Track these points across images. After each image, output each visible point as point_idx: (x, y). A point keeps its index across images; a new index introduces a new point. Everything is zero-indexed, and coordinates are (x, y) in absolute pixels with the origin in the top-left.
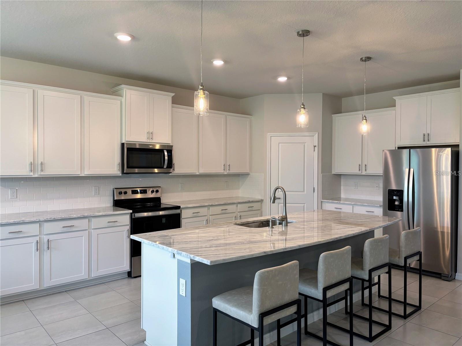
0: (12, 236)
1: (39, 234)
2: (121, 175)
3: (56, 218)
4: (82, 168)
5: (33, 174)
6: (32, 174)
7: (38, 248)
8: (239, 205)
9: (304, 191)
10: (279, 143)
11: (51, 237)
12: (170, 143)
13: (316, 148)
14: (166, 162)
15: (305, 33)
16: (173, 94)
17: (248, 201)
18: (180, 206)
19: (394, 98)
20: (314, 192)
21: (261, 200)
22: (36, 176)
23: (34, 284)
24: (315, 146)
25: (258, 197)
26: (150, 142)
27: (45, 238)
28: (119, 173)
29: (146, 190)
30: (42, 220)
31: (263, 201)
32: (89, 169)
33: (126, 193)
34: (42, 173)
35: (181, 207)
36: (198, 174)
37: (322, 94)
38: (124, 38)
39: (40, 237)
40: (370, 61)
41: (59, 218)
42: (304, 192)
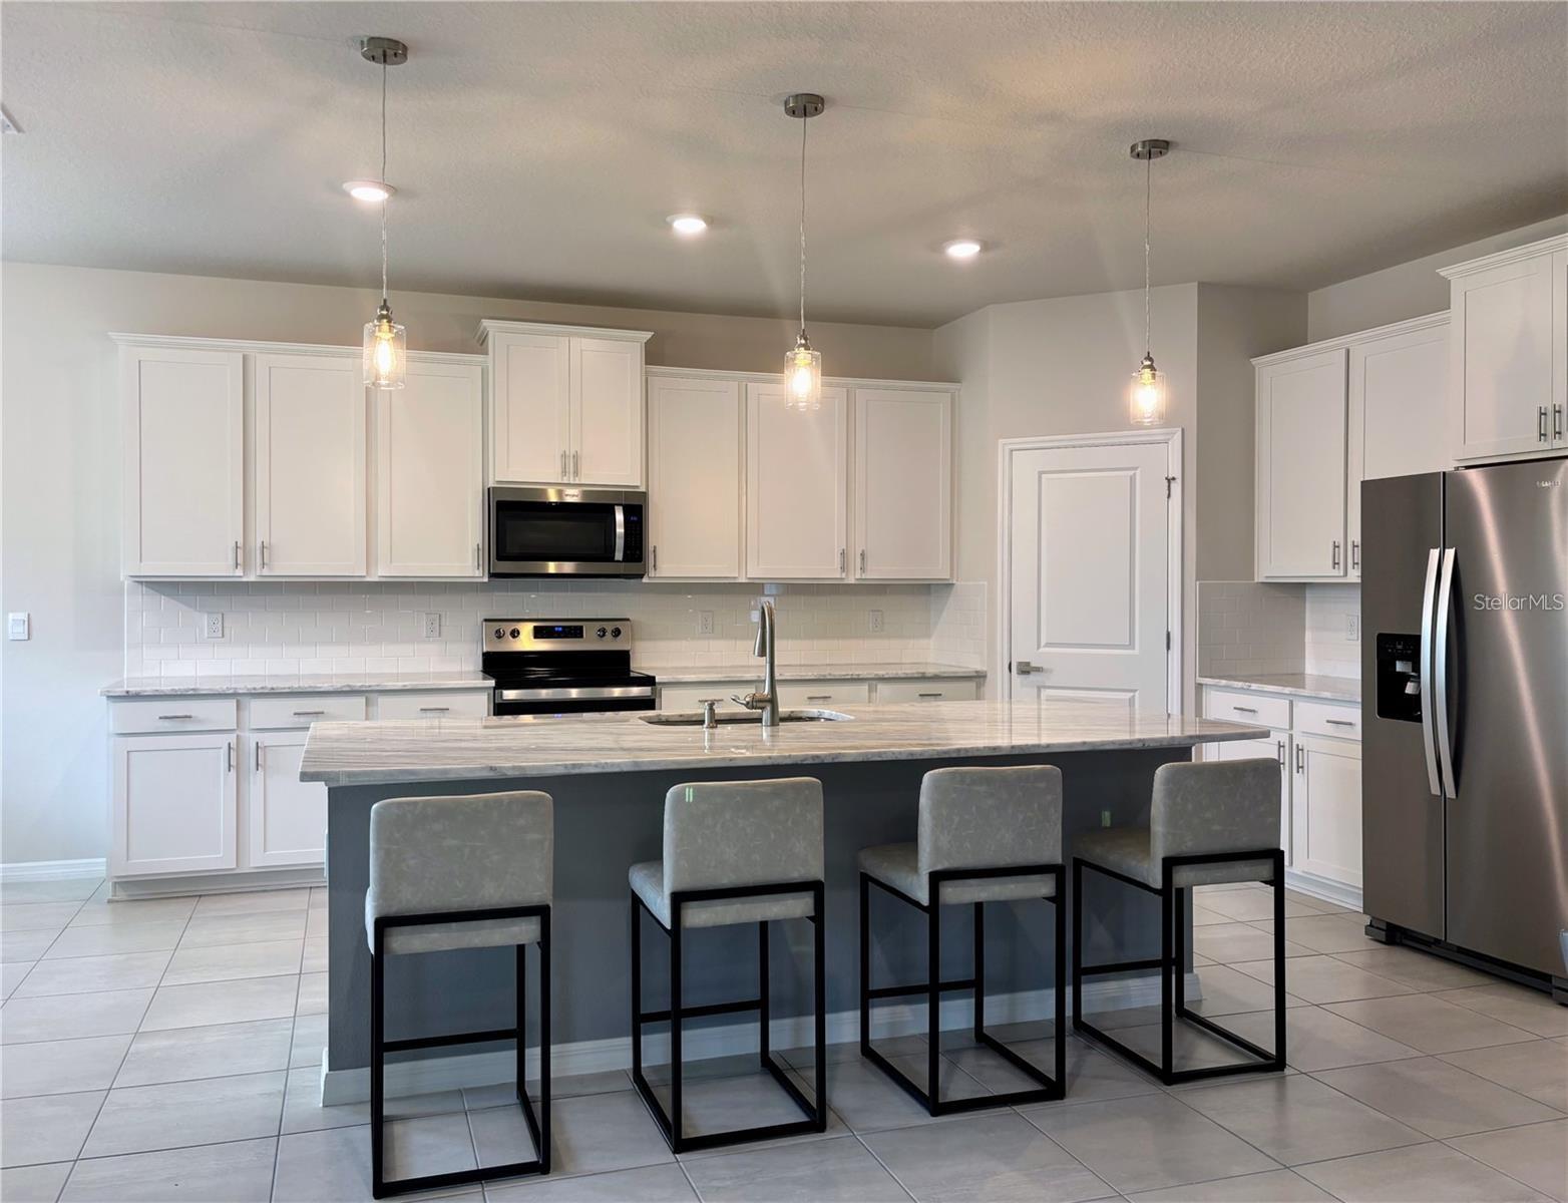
0: (167, 725)
1: (235, 727)
2: (486, 580)
3: (277, 688)
4: (370, 560)
5: (242, 574)
6: (239, 572)
7: (233, 763)
8: (881, 687)
9: (1131, 646)
10: (1040, 473)
11: (267, 739)
12: (639, 484)
13: (1176, 487)
14: (620, 543)
15: (807, 106)
16: (648, 335)
17: (918, 673)
18: (654, 678)
19: (1442, 274)
20: (1168, 647)
21: (975, 674)
22: (252, 578)
23: (221, 855)
24: (1169, 480)
25: (974, 664)
26: (572, 482)
27: (252, 739)
28: (479, 575)
29: (581, 627)
30: (241, 691)
31: (985, 677)
32: (391, 562)
33: (515, 634)
34: (266, 572)
35: (657, 680)
36: (743, 580)
37: (1196, 284)
38: (369, 195)
39: (238, 736)
40: (1170, 153)
41: (284, 688)
42: (1134, 649)
